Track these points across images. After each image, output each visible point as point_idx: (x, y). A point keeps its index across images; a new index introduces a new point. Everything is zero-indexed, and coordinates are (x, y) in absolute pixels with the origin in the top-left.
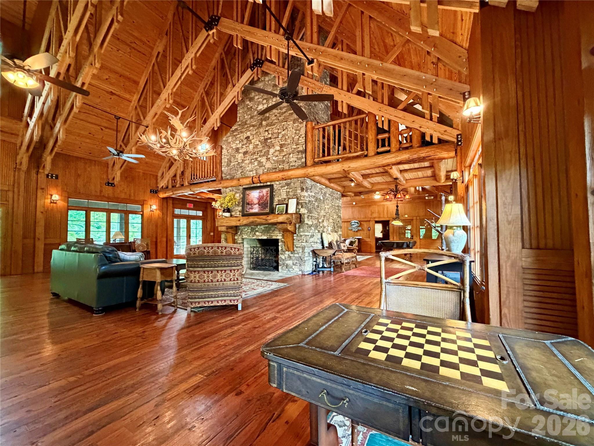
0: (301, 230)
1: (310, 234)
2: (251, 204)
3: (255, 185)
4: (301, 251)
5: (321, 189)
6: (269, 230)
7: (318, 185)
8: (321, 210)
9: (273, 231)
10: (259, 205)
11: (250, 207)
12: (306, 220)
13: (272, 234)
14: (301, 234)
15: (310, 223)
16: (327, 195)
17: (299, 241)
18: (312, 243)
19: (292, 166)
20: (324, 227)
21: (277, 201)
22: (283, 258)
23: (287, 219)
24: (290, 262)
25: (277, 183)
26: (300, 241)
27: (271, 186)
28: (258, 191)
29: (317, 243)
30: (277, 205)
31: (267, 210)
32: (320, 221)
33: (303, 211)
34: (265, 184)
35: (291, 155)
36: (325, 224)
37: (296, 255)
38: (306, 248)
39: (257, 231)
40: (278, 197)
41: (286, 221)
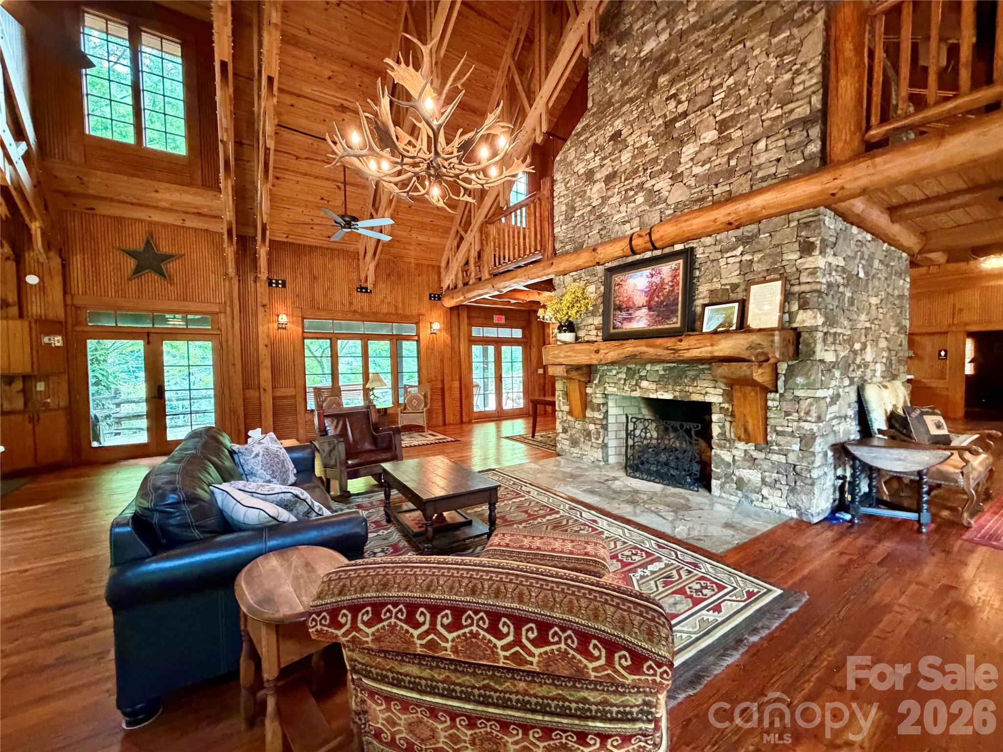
0: (800, 380)
1: (831, 392)
2: (628, 309)
3: (638, 257)
4: (796, 447)
5: (861, 243)
6: (680, 377)
7: (855, 230)
8: (859, 311)
9: (694, 379)
10: (650, 309)
11: (624, 314)
12: (819, 347)
13: (691, 389)
14: (800, 393)
15: (830, 357)
16: (876, 263)
17: (788, 414)
18: (835, 422)
19: (763, 179)
20: (866, 365)
21: (706, 293)
22: (727, 457)
23: (750, 348)
24: (753, 476)
25: (708, 241)
26: (795, 416)
27: (688, 255)
28: (647, 272)
29: (845, 417)
30: (705, 306)
31: (676, 322)
32: (857, 346)
33: (805, 319)
34: (667, 250)
35: (762, 145)
36: (869, 355)
37: (775, 457)
38: (818, 440)
39: (642, 378)
40: (711, 281)
41: (745, 355)
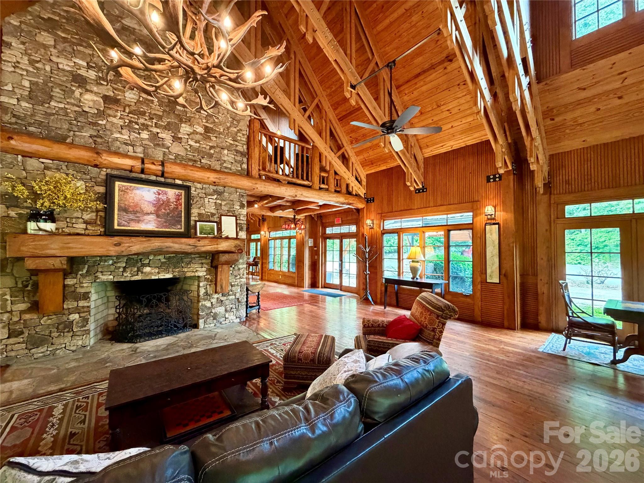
2: (135, 212)
4: (239, 290)
6: (178, 263)
9: (190, 263)
10: (158, 216)
13: (186, 270)
17: (236, 276)
19: (226, 168)
21: (196, 214)
22: (208, 304)
24: (220, 310)
25: (199, 186)
26: (239, 277)
27: (187, 189)
28: (155, 189)
30: (196, 222)
31: (181, 229)
34: (169, 181)
35: (226, 152)
37: (231, 297)
40: (199, 208)
